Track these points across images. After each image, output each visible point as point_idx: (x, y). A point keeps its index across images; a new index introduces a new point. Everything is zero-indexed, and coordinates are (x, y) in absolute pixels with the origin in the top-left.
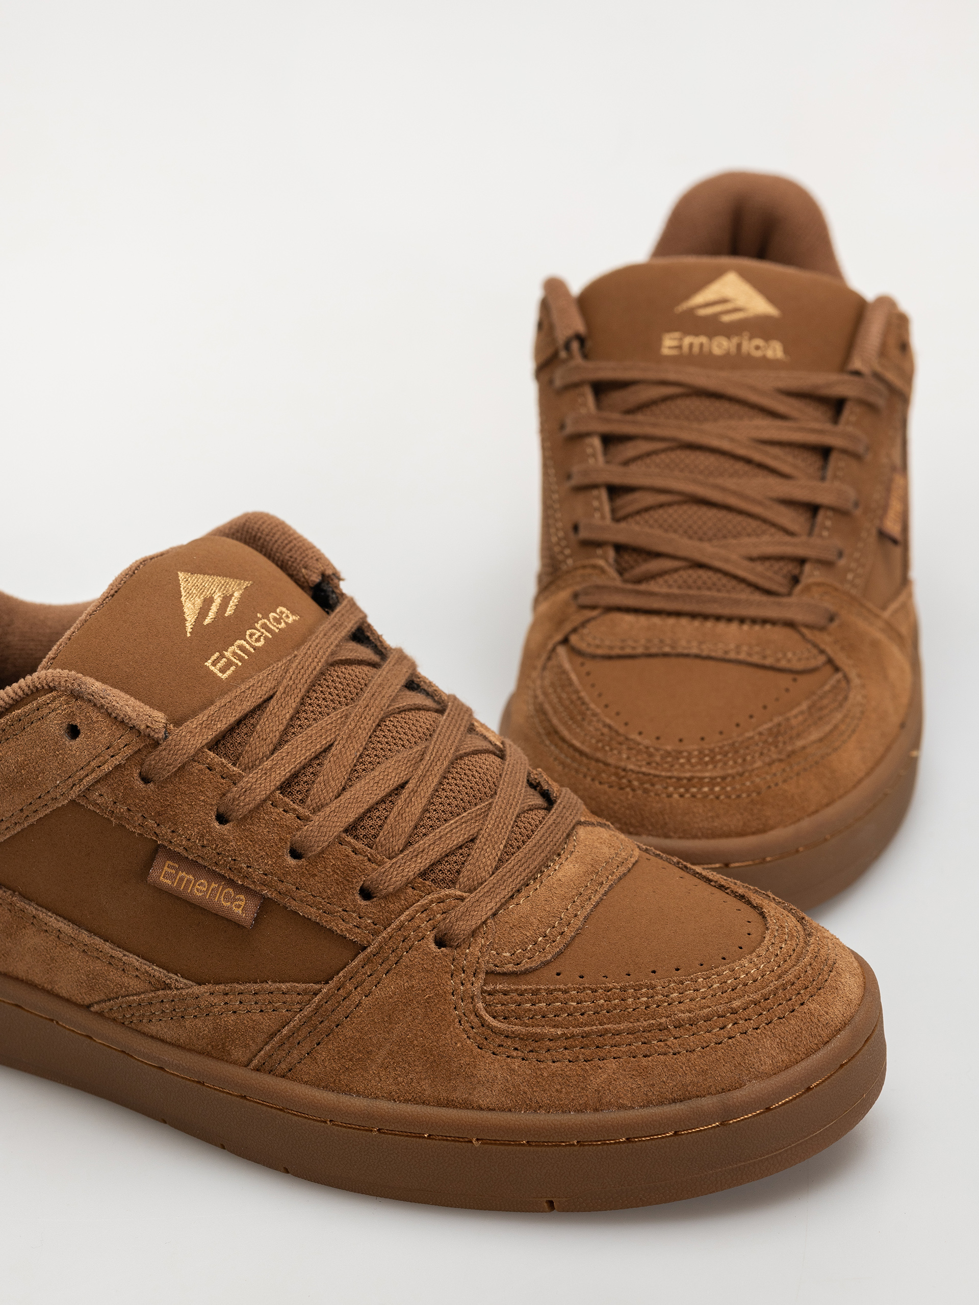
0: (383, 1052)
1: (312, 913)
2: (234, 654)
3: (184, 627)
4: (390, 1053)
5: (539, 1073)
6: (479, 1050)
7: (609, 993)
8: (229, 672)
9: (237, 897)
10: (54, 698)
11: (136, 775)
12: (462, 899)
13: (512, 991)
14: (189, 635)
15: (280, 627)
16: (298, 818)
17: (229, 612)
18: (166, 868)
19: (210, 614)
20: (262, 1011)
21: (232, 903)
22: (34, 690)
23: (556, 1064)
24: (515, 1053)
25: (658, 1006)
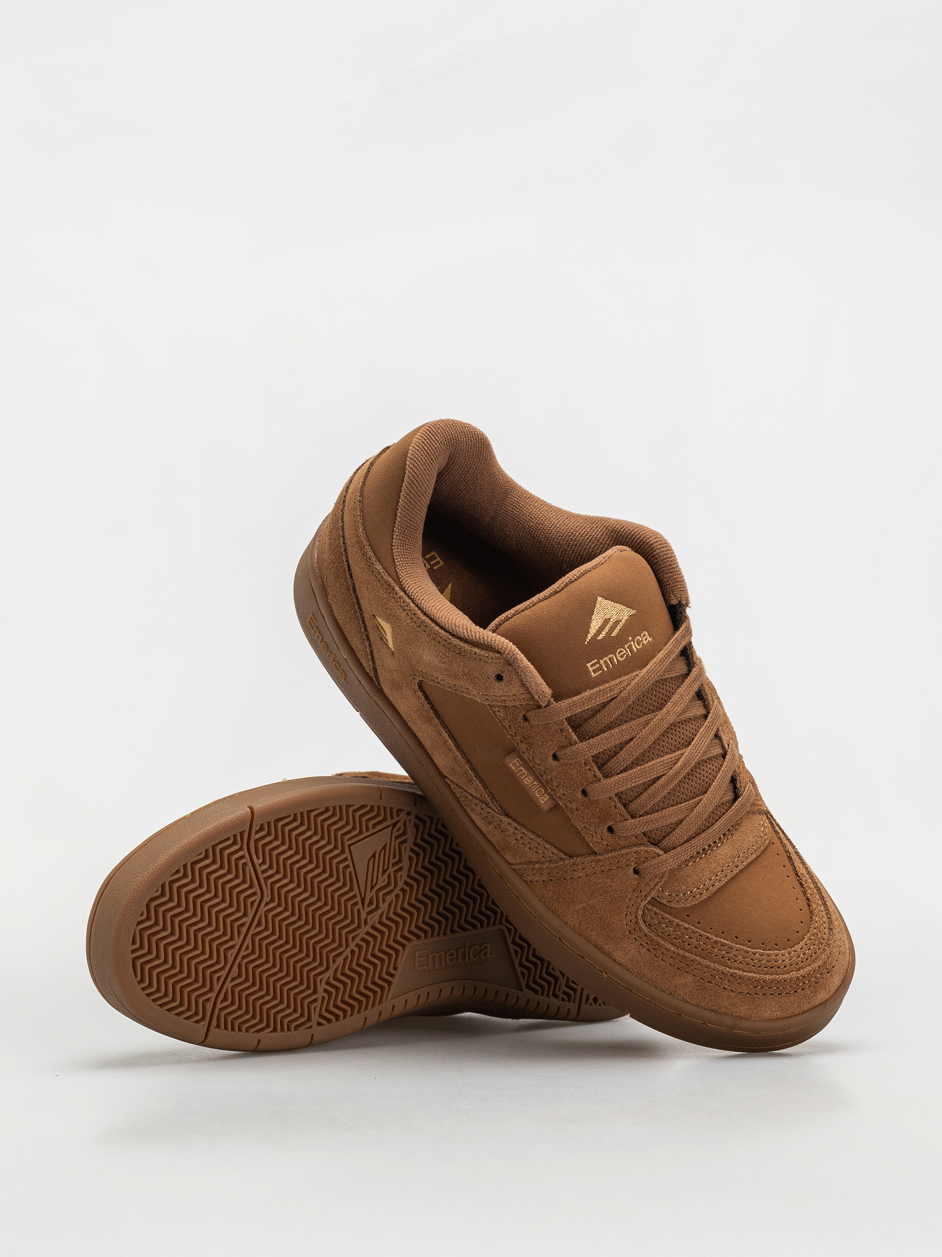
0: (581, 906)
1: (579, 825)
2: (606, 662)
3: (586, 637)
4: (584, 908)
5: (652, 961)
6: (629, 933)
7: (707, 940)
8: (597, 674)
9: (545, 795)
10: (498, 658)
11: (522, 714)
12: (659, 855)
13: (660, 914)
14: (586, 643)
15: (638, 647)
16: (595, 776)
17: (614, 634)
18: (515, 761)
19: (603, 633)
20: (530, 848)
21: (540, 797)
22: (490, 646)
23: (663, 962)
24: (645, 945)
25: (728, 959)
